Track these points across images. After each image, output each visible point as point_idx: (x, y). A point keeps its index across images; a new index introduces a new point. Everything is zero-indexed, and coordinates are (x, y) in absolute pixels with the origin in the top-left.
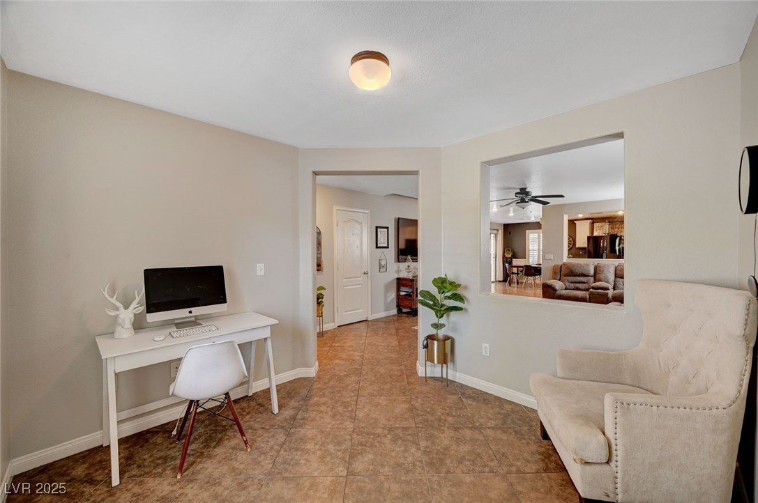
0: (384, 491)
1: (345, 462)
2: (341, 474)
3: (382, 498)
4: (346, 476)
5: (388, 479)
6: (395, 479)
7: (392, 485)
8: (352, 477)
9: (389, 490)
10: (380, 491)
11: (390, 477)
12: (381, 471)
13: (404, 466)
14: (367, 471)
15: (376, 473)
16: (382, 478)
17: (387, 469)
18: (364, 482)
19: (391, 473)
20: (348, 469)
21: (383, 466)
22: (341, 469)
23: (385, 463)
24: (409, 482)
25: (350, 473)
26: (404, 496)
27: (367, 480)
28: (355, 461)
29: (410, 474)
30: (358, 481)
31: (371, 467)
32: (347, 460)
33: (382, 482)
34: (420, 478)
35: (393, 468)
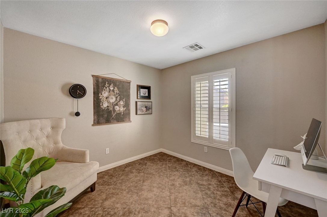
0: (155, 201)
1: (173, 214)
2: (174, 208)
3: (156, 198)
4: (171, 207)
5: (153, 205)
6: (150, 206)
7: (151, 203)
8: (168, 206)
9: (153, 201)
10: (157, 201)
11: (152, 206)
12: (155, 209)
13: (144, 211)
14: (162, 209)
15: (158, 208)
16: (155, 206)
17: (152, 210)
18: (163, 204)
19: (151, 208)
20: (171, 210)
21: (154, 212)
22: (174, 210)
23: (153, 213)
24: (144, 204)
25: (170, 208)
26: (148, 199)
27: (162, 205)
28: (168, 214)
29: (142, 208)
30: (166, 205)
31: (160, 211)
32: (172, 215)
33: (155, 204)
34: (139, 206)
35: (149, 211)
